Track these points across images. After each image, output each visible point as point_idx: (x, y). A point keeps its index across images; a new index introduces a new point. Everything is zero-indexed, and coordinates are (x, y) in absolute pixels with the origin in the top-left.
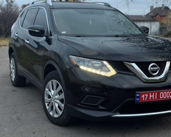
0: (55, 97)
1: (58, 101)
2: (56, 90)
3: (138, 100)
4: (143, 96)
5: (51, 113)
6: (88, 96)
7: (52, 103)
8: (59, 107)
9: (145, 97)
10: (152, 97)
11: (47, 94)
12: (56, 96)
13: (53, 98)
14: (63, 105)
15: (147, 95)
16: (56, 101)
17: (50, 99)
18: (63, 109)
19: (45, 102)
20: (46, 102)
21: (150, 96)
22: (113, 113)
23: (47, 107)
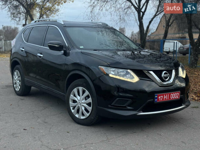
0: (81, 101)
1: (85, 105)
2: (83, 95)
3: (156, 101)
4: (160, 97)
5: (77, 116)
6: (118, 99)
7: (79, 106)
8: (86, 110)
9: (161, 97)
10: (165, 98)
11: (72, 99)
12: (83, 100)
13: (79, 102)
14: (91, 108)
15: (162, 96)
16: (83, 104)
17: (76, 104)
18: (90, 111)
19: (70, 106)
20: (72, 107)
21: (165, 97)
22: (137, 112)
23: (73, 111)
